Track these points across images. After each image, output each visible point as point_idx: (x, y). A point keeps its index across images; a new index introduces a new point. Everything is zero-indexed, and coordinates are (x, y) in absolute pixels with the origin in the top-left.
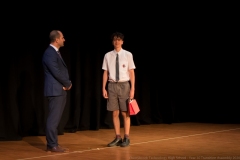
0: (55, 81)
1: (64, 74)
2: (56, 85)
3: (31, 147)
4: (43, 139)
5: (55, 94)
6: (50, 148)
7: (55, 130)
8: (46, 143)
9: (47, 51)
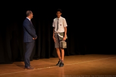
0: (29, 35)
1: (34, 32)
2: (30, 37)
3: (17, 67)
4: (23, 63)
5: (29, 41)
6: (26, 67)
7: (29, 59)
8: (24, 65)
9: (25, 21)
